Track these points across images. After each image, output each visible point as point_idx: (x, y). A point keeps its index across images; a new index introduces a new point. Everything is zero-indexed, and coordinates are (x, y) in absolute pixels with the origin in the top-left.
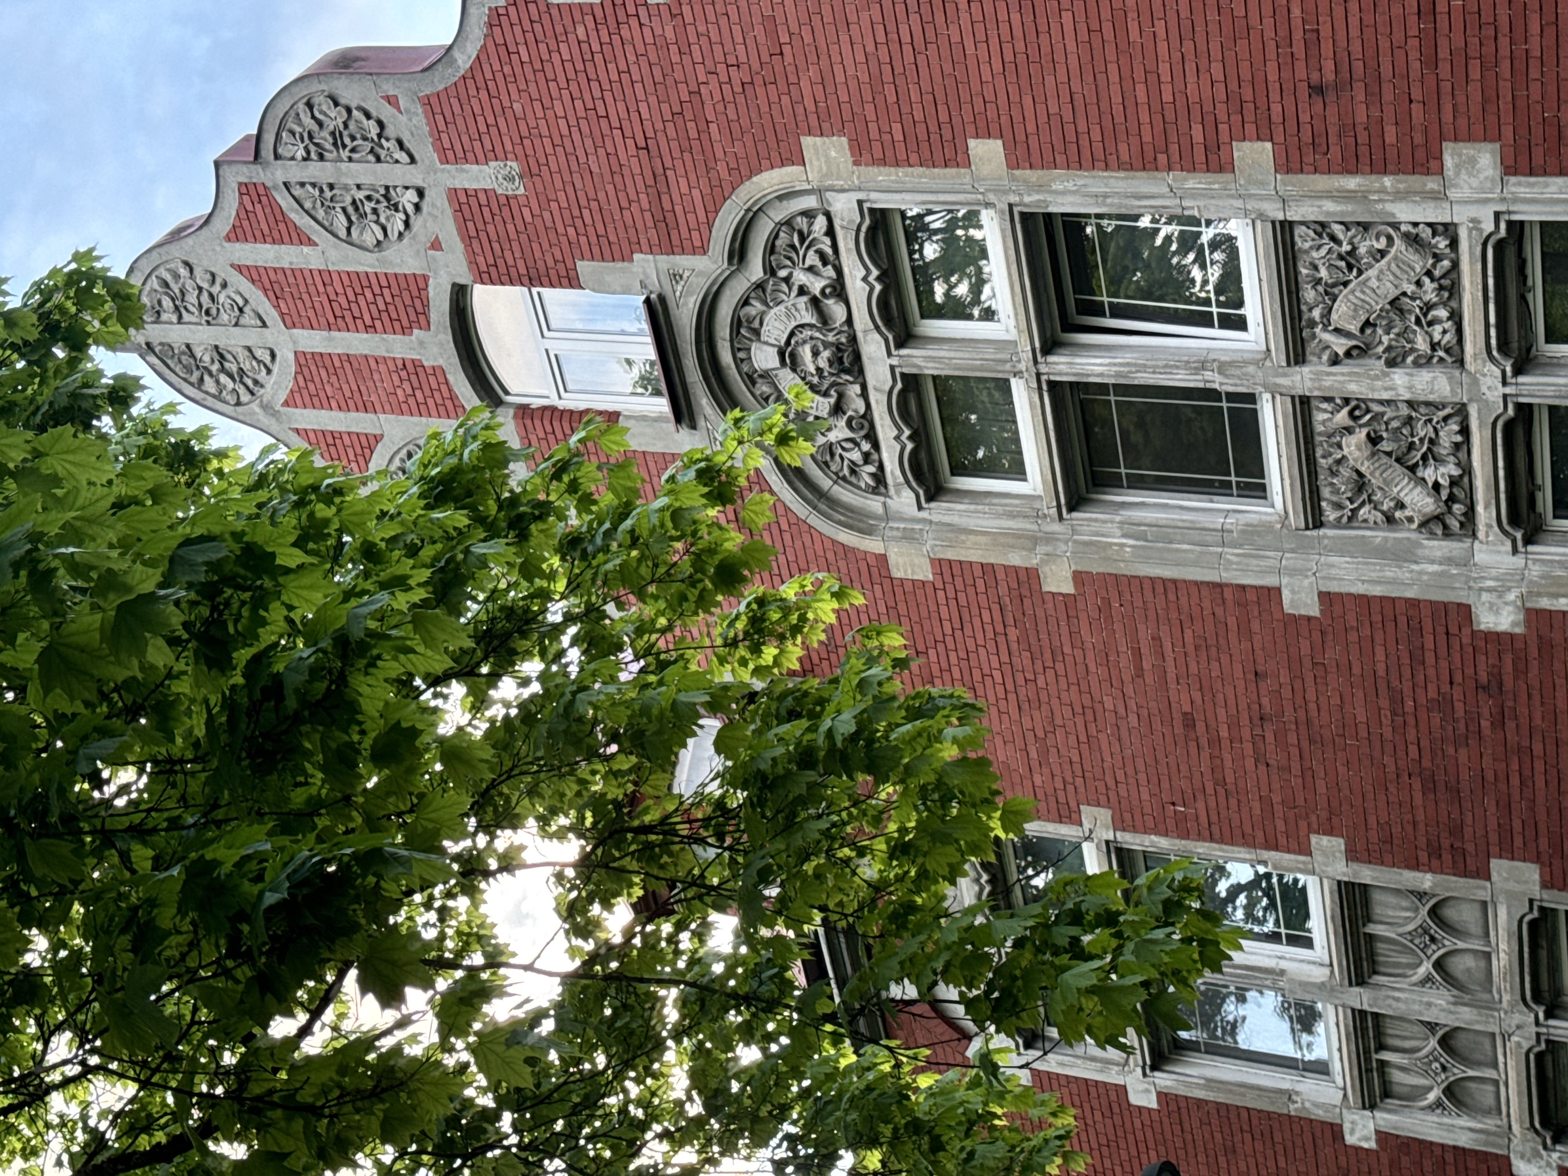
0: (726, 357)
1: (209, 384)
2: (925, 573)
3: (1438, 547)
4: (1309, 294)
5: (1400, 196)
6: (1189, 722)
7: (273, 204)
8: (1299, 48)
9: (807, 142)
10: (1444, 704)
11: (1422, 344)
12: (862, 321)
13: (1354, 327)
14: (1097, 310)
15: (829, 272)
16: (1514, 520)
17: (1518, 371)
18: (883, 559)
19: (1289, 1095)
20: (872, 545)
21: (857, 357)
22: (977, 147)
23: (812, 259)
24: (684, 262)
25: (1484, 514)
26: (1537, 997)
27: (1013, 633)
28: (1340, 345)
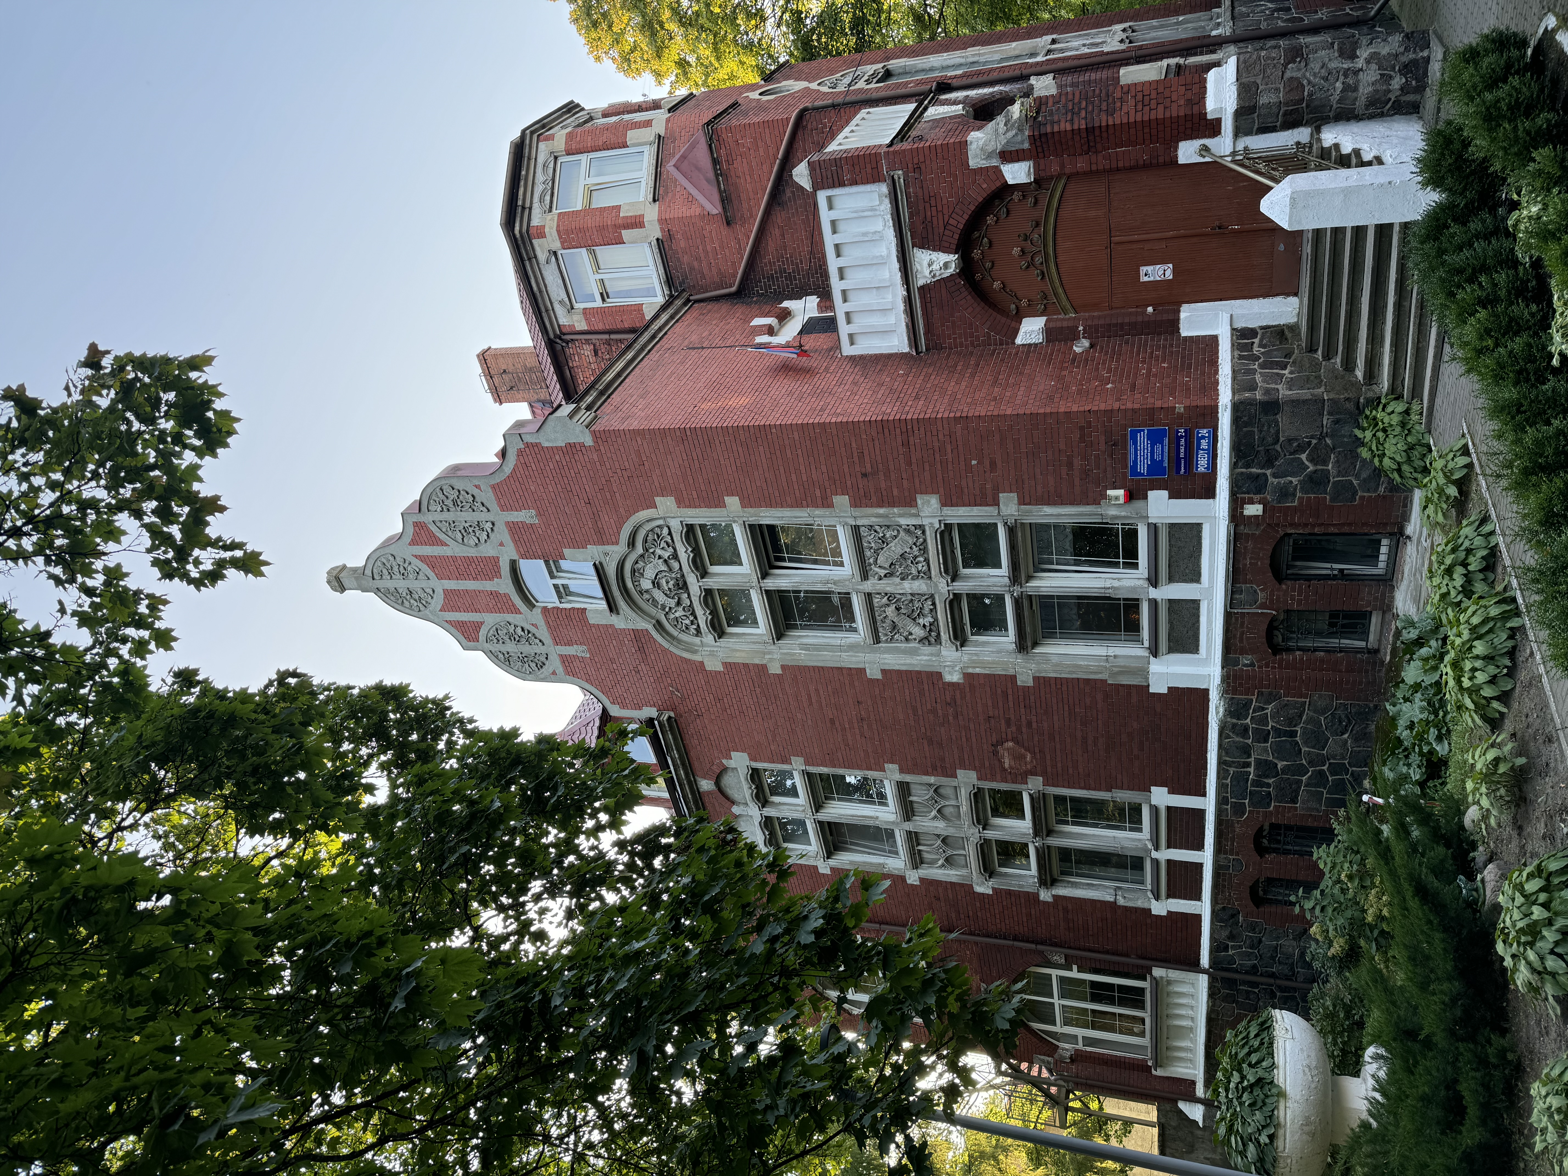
0: (629, 584)
1: (406, 603)
2: (720, 668)
3: (927, 649)
4: (868, 553)
5: (901, 516)
6: (832, 721)
7: (428, 529)
8: (856, 459)
9: (657, 499)
10: (934, 711)
11: (914, 571)
12: (686, 568)
13: (887, 565)
14: (783, 559)
15: (671, 549)
16: (956, 638)
17: (953, 580)
18: (702, 663)
19: (883, 865)
20: (697, 658)
21: (685, 583)
22: (728, 500)
23: (663, 544)
24: (609, 548)
25: (944, 636)
26: (979, 822)
27: (758, 690)
28: (882, 572)
